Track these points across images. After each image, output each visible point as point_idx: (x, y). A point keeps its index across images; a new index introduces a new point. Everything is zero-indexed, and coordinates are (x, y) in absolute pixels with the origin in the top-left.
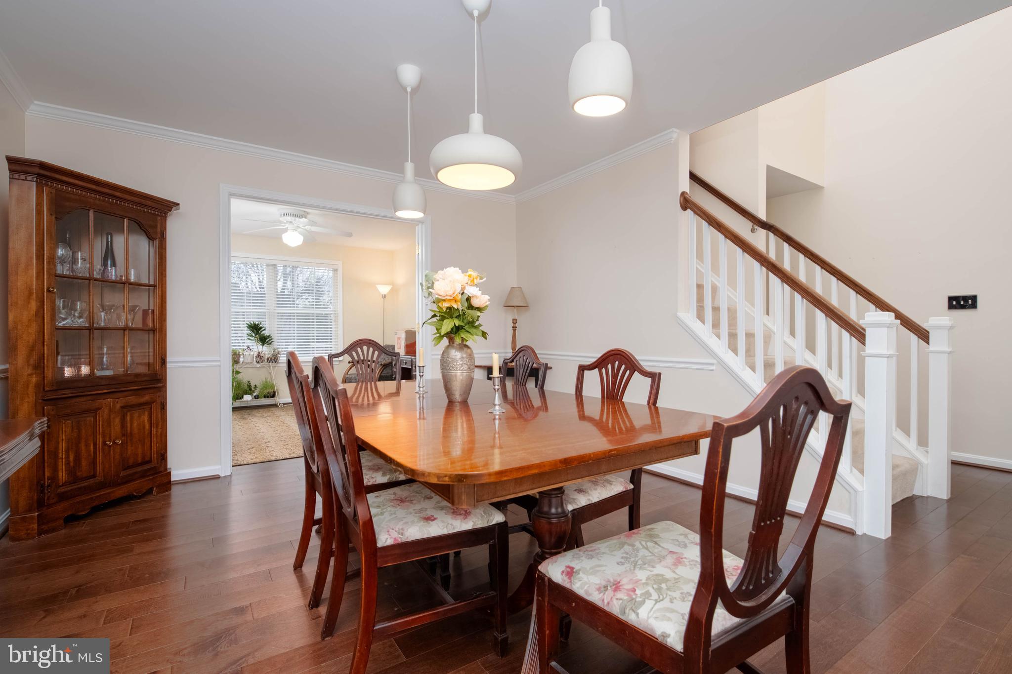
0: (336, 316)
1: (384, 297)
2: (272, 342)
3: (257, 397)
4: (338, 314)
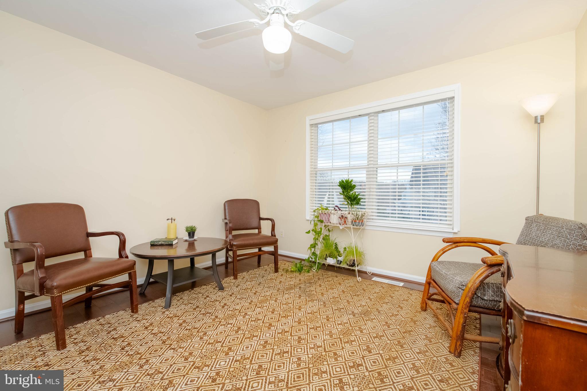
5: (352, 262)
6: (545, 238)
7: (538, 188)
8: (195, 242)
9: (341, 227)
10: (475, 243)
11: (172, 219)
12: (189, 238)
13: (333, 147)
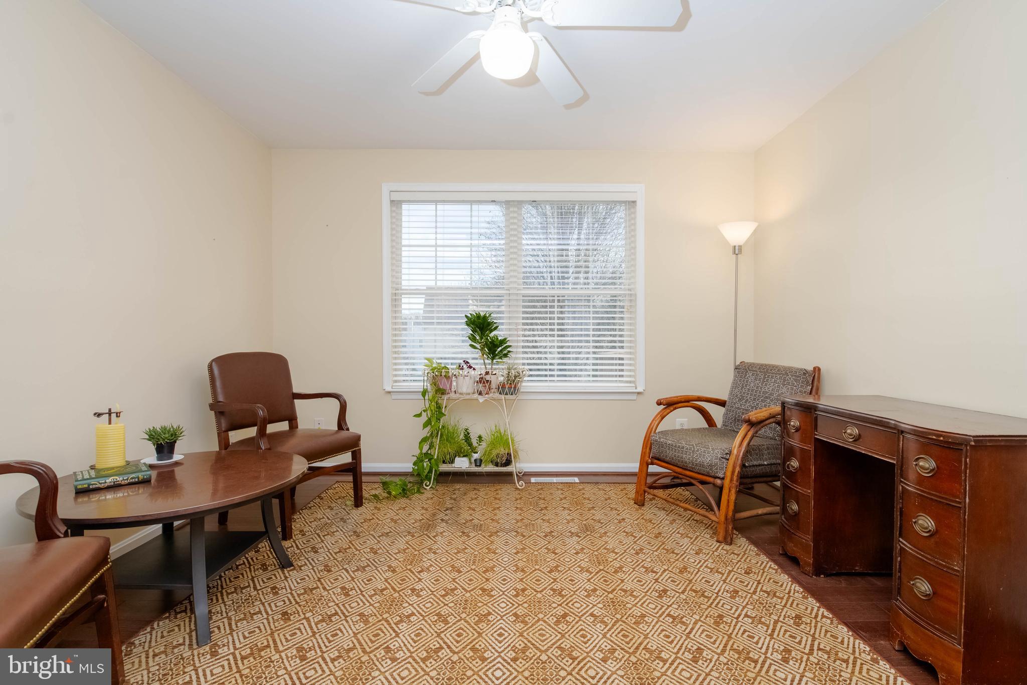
0: (632, 298)
1: (737, 251)
2: (509, 352)
3: (478, 463)
4: (636, 295)
5: (505, 458)
6: (768, 388)
7: (735, 331)
8: (177, 470)
9: (481, 399)
10: (688, 401)
11: (110, 413)
12: (159, 459)
13: (436, 251)
